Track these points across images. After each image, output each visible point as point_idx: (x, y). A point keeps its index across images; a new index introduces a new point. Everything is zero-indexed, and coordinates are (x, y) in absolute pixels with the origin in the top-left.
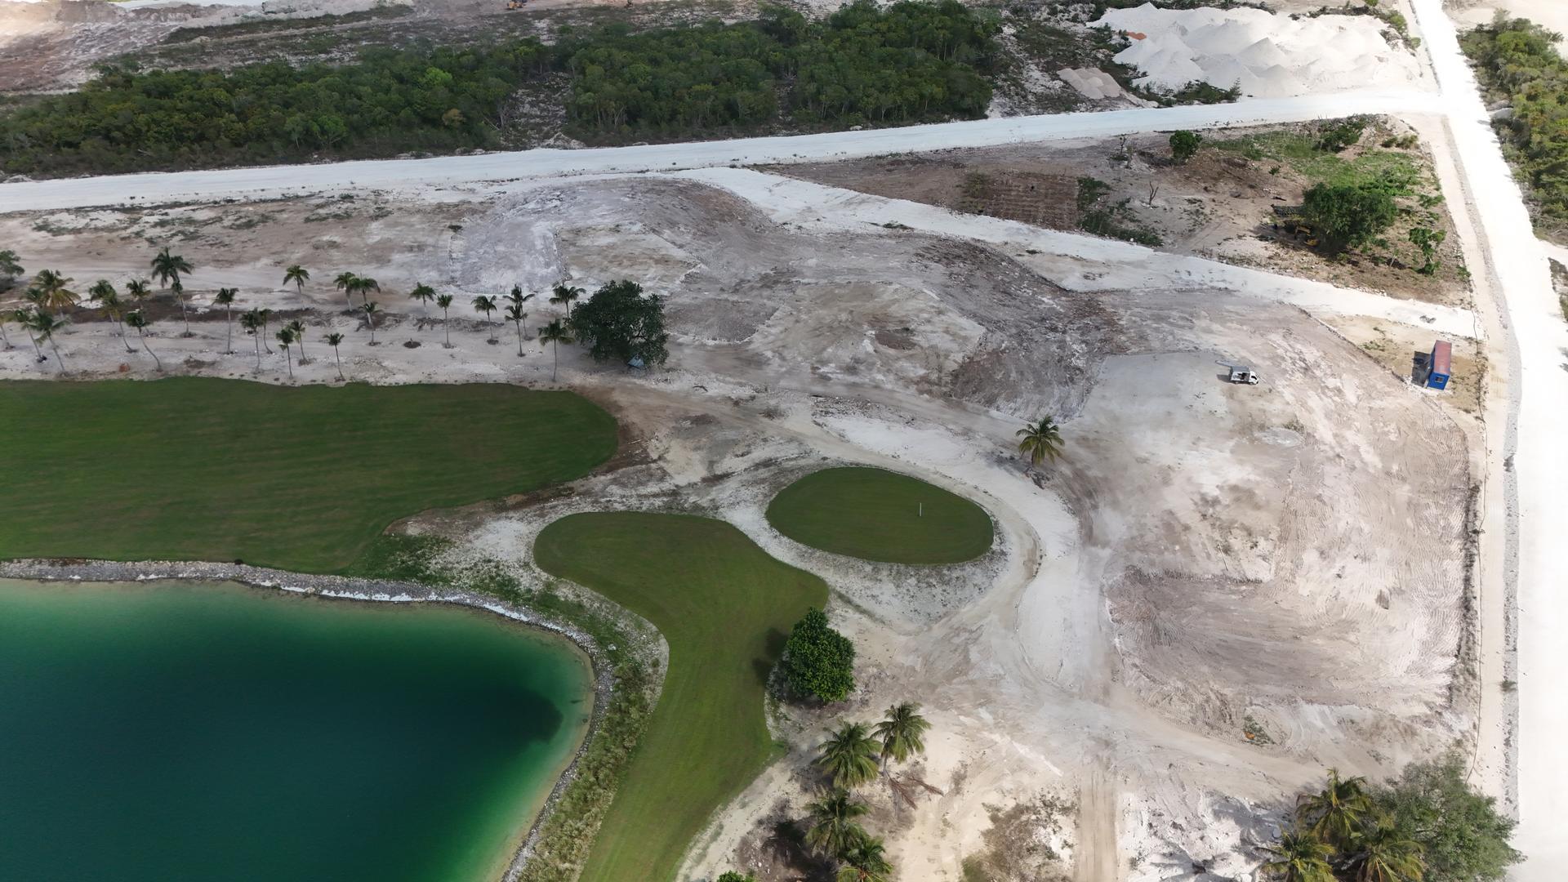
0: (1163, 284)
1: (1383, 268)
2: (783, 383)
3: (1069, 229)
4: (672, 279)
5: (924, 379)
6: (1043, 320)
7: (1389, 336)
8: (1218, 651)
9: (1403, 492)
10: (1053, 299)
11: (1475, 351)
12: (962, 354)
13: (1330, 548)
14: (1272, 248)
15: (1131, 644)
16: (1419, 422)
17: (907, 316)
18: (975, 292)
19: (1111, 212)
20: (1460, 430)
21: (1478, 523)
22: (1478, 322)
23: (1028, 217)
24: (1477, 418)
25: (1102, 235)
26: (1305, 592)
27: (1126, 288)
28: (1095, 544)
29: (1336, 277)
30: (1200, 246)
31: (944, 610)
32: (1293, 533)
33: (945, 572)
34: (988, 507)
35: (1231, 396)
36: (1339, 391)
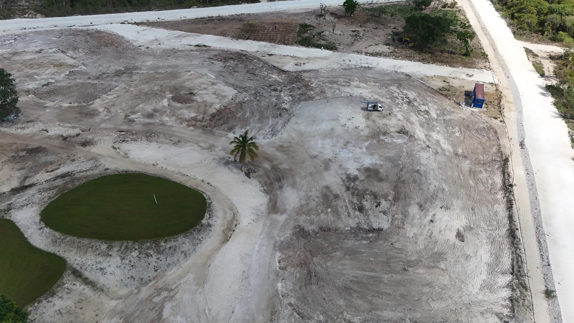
0: (335, 66)
2: (102, 125)
3: (291, 44)
5: (195, 119)
6: (270, 85)
10: (278, 76)
12: (220, 105)
13: (426, 203)
14: (392, 49)
15: (290, 286)
17: (194, 87)
18: (237, 74)
19: (314, 36)
23: (271, 40)
25: (308, 46)
27: (316, 69)
28: (276, 213)
30: (356, 49)
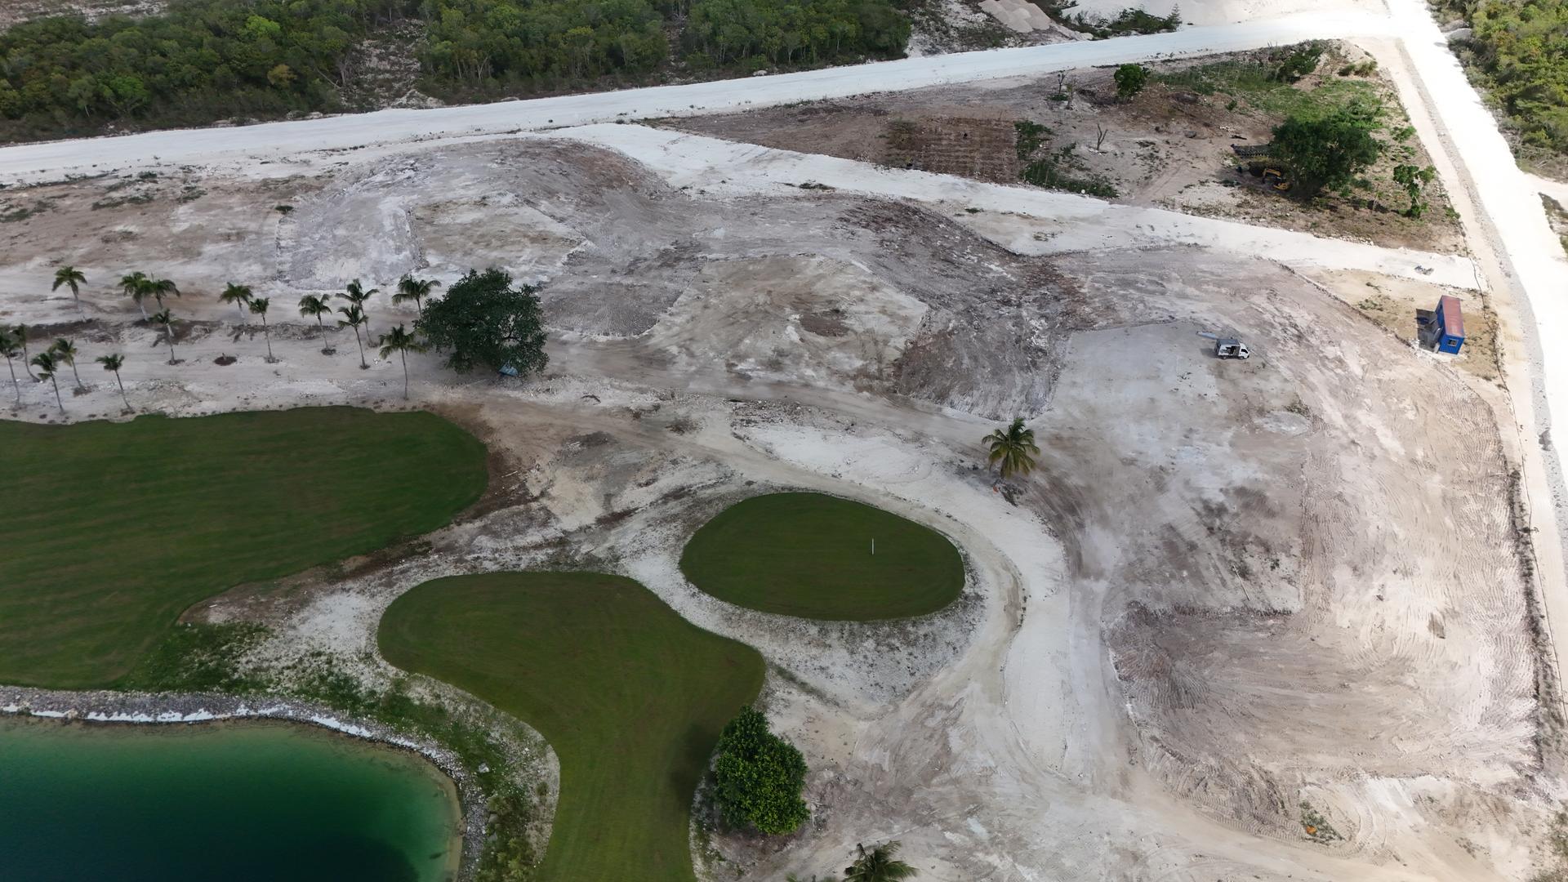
0: (1125, 242)
1: (1364, 212)
2: (693, 386)
3: (1011, 182)
4: (552, 260)
5: (862, 373)
6: (993, 291)
7: (1385, 292)
8: (1253, 711)
9: (1435, 484)
10: (1001, 265)
11: (1481, 306)
12: (903, 339)
13: (1364, 562)
14: (1241, 196)
15: (1148, 710)
16: (1437, 395)
17: (835, 294)
18: (912, 261)
19: (1056, 159)
20: (1483, 402)
21: (1526, 519)
22: (1478, 271)
23: (964, 170)
24: (1499, 386)
25: (1049, 187)
26: (1345, 623)
27: (1084, 249)
28: (1086, 576)
29: (1315, 225)
30: (1160, 196)
31: (913, 680)
32: (1317, 545)
33: (910, 628)
34: (955, 537)
35: (1220, 374)
36: (1340, 361)
